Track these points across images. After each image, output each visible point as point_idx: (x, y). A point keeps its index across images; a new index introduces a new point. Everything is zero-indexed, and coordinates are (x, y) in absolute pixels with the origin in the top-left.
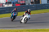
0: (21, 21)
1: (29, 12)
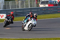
0: (23, 28)
1: (35, 17)
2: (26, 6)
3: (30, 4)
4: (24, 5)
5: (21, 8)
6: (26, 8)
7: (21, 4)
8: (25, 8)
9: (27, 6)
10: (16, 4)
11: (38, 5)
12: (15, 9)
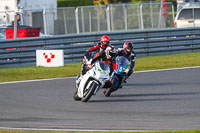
2: (132, 23)
3: (145, 17)
4: (123, 19)
5: (113, 31)
6: (130, 31)
7: (115, 19)
8: (126, 30)
9: (134, 23)
10: (98, 18)
11: (169, 21)
12: (94, 33)
